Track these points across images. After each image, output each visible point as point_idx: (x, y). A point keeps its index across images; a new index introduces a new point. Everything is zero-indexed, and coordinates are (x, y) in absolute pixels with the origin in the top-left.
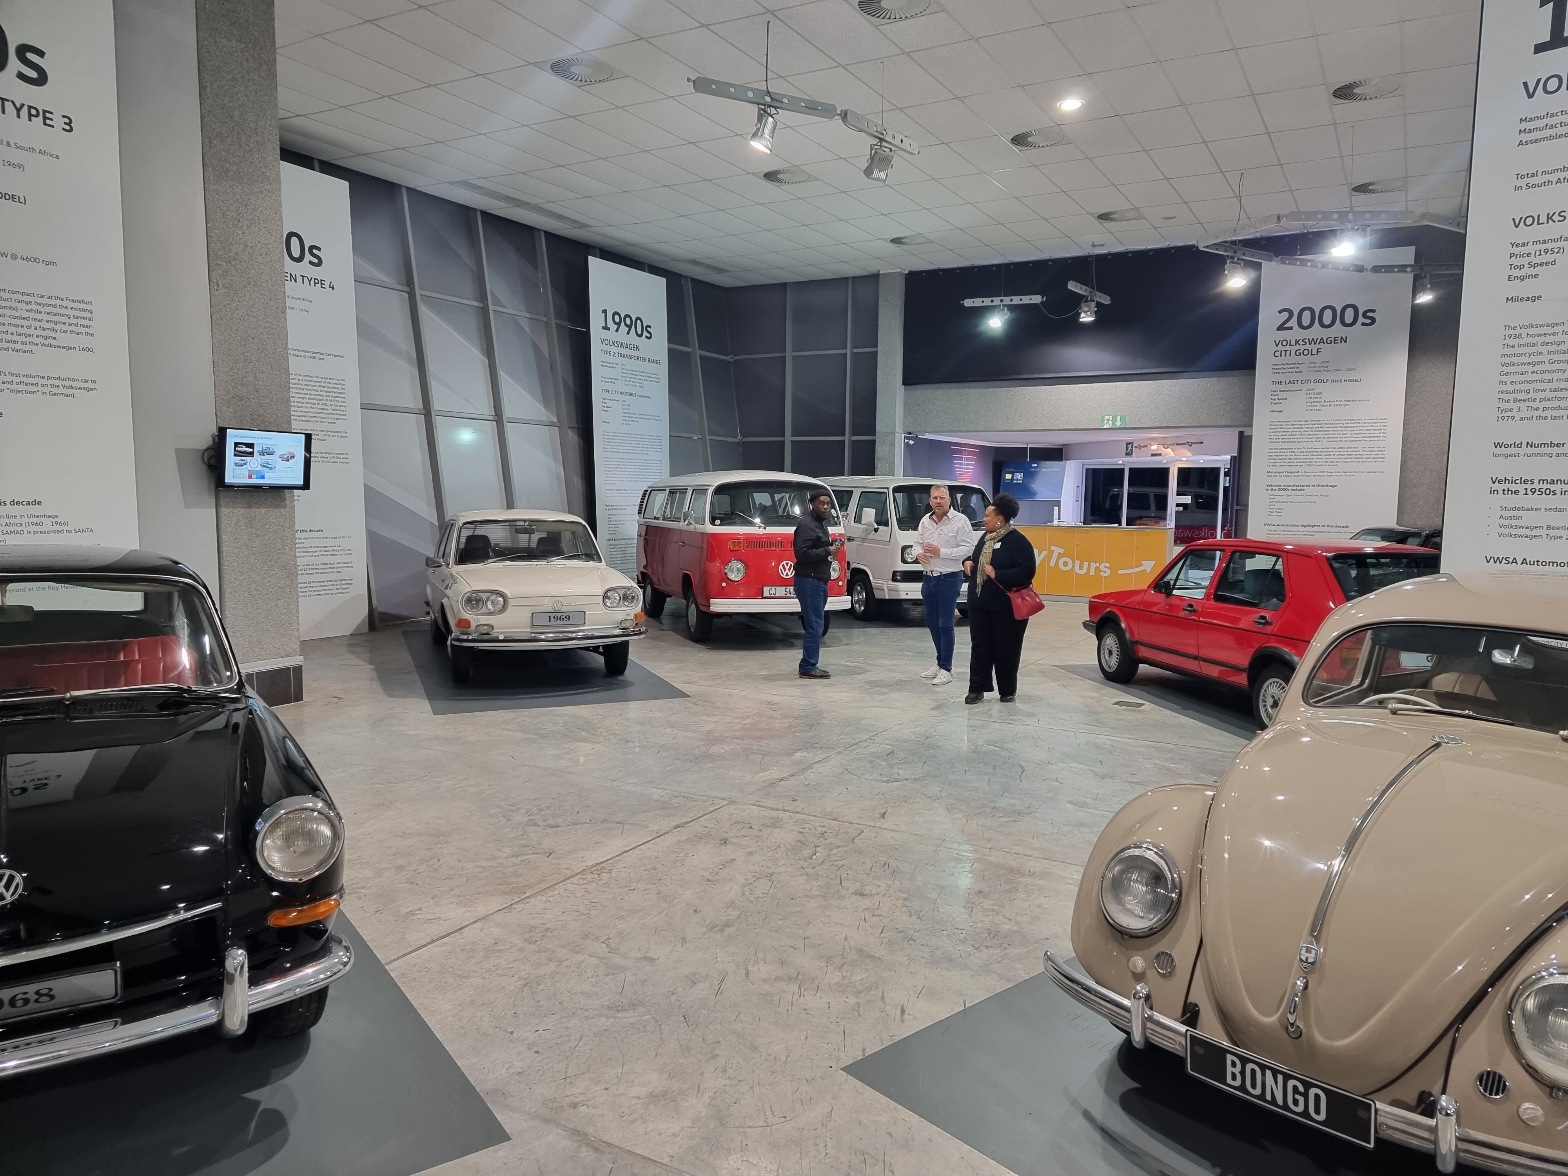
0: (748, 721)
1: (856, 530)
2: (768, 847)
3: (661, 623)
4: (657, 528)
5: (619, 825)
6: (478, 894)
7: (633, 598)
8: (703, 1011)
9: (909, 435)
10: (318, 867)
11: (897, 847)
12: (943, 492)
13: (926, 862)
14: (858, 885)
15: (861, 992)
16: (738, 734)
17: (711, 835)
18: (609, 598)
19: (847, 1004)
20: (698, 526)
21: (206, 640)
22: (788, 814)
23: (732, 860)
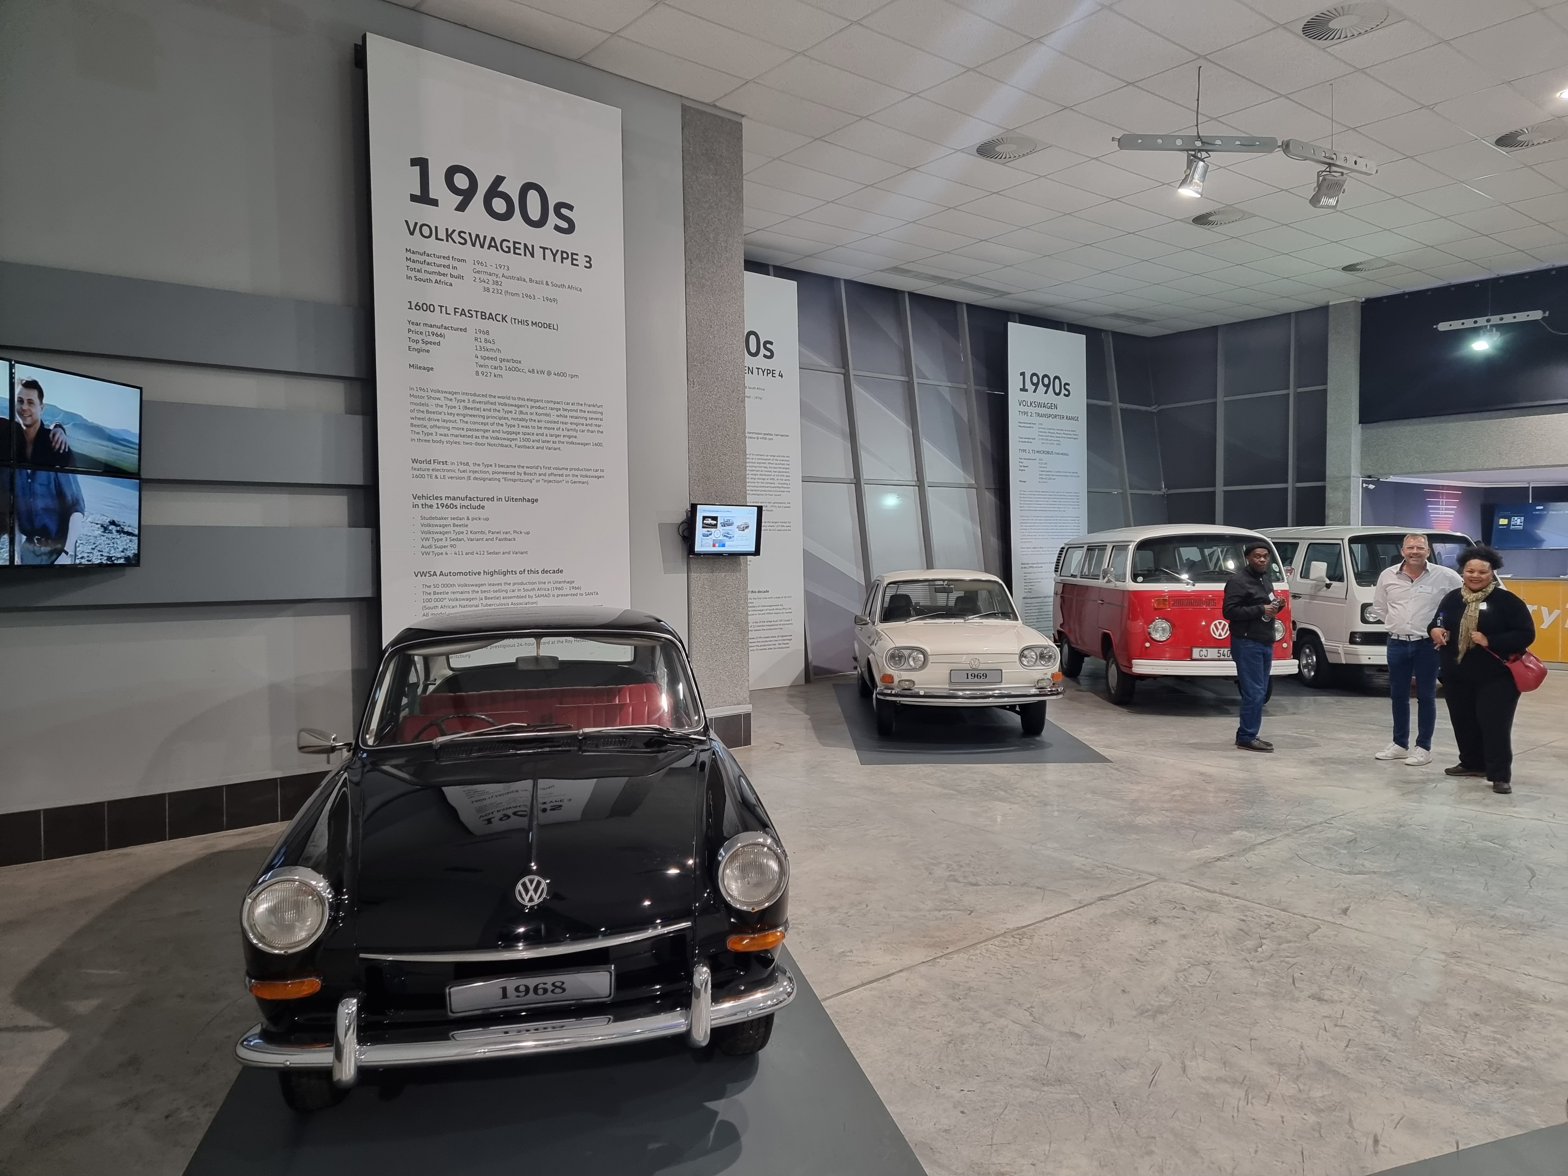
0: (1177, 792)
1: (1303, 586)
2: (1204, 932)
3: (1079, 683)
4: (1074, 586)
5: (1039, 890)
6: (904, 943)
7: (1050, 657)
8: (1135, 1101)
9: (1369, 478)
10: (767, 899)
11: (1365, 950)
12: (1420, 541)
13: (1403, 972)
14: (1315, 989)
15: (1322, 1111)
16: (1166, 805)
17: (1138, 912)
18: (1025, 657)
19: (1304, 1122)
20: (1118, 583)
21: (681, 687)
22: (1227, 898)
23: (1163, 941)
